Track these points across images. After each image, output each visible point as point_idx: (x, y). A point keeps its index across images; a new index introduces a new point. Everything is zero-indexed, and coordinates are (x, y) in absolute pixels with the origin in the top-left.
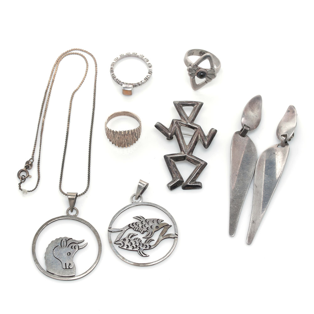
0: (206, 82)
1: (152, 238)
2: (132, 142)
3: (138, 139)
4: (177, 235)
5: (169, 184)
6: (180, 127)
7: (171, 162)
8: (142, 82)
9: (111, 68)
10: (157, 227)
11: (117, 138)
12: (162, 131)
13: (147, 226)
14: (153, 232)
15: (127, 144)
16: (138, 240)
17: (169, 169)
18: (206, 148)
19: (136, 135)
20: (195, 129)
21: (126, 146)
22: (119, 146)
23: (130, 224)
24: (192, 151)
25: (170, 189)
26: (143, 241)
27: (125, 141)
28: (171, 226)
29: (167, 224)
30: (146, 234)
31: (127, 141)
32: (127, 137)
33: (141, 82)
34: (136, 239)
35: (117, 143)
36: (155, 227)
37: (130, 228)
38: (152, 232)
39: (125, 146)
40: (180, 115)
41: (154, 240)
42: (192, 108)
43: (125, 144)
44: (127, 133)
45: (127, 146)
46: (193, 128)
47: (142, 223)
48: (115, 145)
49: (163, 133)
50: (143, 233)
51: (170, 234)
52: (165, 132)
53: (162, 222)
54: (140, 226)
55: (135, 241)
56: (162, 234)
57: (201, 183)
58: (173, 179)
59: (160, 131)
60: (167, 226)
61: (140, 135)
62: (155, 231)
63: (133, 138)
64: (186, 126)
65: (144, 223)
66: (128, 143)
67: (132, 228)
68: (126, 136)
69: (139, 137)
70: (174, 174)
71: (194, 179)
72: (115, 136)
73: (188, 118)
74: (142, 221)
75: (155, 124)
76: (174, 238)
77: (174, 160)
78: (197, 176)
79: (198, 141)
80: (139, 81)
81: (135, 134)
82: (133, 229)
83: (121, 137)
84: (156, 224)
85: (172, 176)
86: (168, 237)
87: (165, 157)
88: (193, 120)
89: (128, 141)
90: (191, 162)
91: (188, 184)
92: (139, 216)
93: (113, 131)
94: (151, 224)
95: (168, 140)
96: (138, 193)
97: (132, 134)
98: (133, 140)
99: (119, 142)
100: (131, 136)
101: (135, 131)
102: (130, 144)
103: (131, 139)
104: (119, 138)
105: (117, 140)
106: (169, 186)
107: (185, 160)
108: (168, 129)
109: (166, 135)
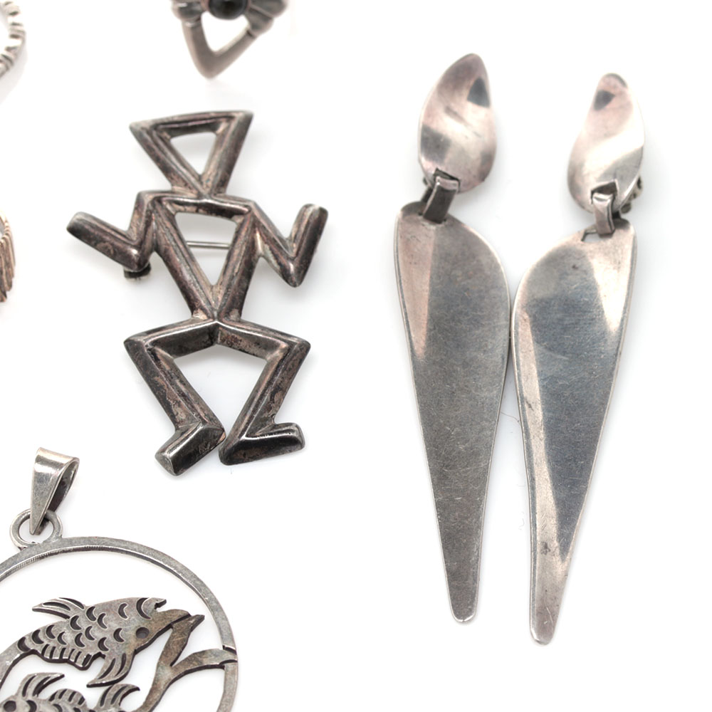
0: (249, 35)
1: (129, 681)
3: (8, 293)
4: (234, 652)
5: (163, 450)
6: (173, 216)
7: (156, 359)
10: (141, 631)
12: (102, 245)
13: (97, 634)
14: (129, 652)
16: (70, 699)
17: (154, 393)
18: (295, 286)
20: (235, 217)
23: (22, 640)
24: (236, 301)
25: (172, 471)
26: (92, 697)
28: (200, 619)
29: (182, 614)
30: (98, 667)
34: (60, 697)
36: (133, 633)
37: (28, 652)
38: (124, 656)
40: (166, 170)
41: (138, 689)
42: (208, 137)
46: (228, 213)
47: (73, 623)
49: (106, 252)
50: (84, 668)
51: (203, 652)
52: (112, 244)
53: (160, 610)
54: (69, 637)
55: (57, 706)
56: (169, 657)
57: (297, 426)
58: (177, 429)
59: (94, 246)
60: (185, 624)
61: (10, 276)
62: (136, 652)
64: (197, 212)
65: (83, 623)
67: (34, 652)
69: (10, 285)
70: (180, 405)
71: (266, 415)
73: (200, 178)
74: (76, 618)
75: (66, 223)
76: (221, 666)
77: (169, 352)
78: (276, 399)
79: (257, 261)
82: (42, 656)
84: (133, 621)
85: (173, 417)
86: (198, 664)
87: (132, 346)
88: (223, 182)
90: (240, 350)
91: (244, 438)
92: (55, 597)
94: (112, 623)
95: (133, 280)
96: (37, 506)
106: (164, 457)
107: (217, 343)
108: (124, 233)
109: (119, 257)
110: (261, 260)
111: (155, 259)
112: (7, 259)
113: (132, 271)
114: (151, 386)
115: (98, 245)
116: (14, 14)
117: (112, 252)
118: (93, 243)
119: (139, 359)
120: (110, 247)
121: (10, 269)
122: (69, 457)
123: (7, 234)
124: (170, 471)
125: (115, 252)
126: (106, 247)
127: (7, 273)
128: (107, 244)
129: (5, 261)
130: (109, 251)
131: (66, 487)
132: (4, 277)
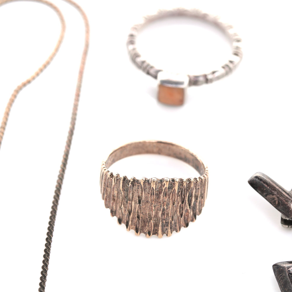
2: (179, 222)
3: (197, 216)
8: (216, 75)
9: (132, 36)
11: (136, 203)
12: (271, 196)
15: (163, 226)
19: (193, 200)
21: (160, 231)
22: (137, 232)
27: (157, 213)
31: (163, 214)
32: (166, 199)
33: (214, 73)
35: (133, 218)
39: (156, 233)
43: (156, 225)
44: (167, 186)
45: (163, 232)
48: (127, 226)
49: (272, 202)
59: (265, 197)
61: (202, 205)
63: (181, 208)
66: (167, 223)
68: (162, 195)
69: (200, 211)
72: (131, 195)
75: (249, 178)
80: (207, 71)
81: (191, 196)
83: (146, 197)
87: (278, 268)
89: (168, 214)
93: (125, 178)
95: (287, 226)
97: (181, 194)
98: (181, 215)
99: (138, 217)
100: (177, 199)
101: (192, 185)
102: (171, 228)
103: (176, 211)
104: (140, 202)
105: (135, 208)
109: (281, 207)
112: (203, 192)
115: (268, 196)
116: (238, 41)
117: (277, 203)
118: (265, 194)
119: (282, 279)
120: (276, 199)
121: (203, 200)
123: (206, 175)
125: (279, 202)
126: (274, 199)
127: (200, 202)
128: (274, 196)
129: (201, 192)
130: (275, 202)
132: (198, 204)
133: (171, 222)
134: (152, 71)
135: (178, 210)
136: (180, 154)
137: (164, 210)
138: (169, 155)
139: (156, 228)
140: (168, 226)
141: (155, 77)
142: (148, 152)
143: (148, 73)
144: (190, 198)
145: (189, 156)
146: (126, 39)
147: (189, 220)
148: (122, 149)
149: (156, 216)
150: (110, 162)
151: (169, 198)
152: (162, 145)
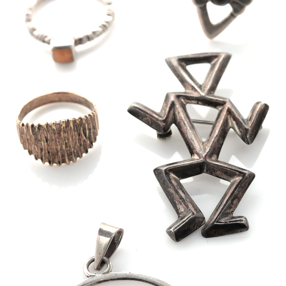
2: (81, 150)
3: (94, 144)
5: (170, 228)
6: (185, 105)
7: (169, 180)
11: (44, 142)
12: (145, 119)
15: (68, 155)
17: (168, 197)
18: (248, 144)
19: (87, 132)
20: (218, 107)
21: (67, 160)
22: (50, 163)
24: (216, 150)
25: (175, 239)
27: (61, 147)
31: (66, 147)
32: (66, 135)
35: (45, 154)
39: (64, 161)
40: (183, 81)
43: (63, 156)
44: (64, 125)
45: (70, 160)
46: (214, 104)
48: (42, 160)
49: (147, 123)
52: (151, 119)
57: (245, 218)
58: (179, 217)
61: (95, 134)
63: (80, 140)
64: (198, 103)
66: (71, 153)
68: (62, 133)
69: (95, 139)
70: (181, 204)
71: (228, 211)
72: (39, 137)
73: (200, 87)
77: (177, 176)
78: (234, 203)
79: (229, 130)
81: (84, 130)
83: (51, 137)
85: (177, 210)
87: (157, 172)
88: (213, 88)
89: (70, 146)
90: (217, 176)
91: (215, 223)
93: (33, 126)
95: (162, 139)
96: (99, 254)
97: (77, 129)
98: (81, 145)
99: (49, 152)
100: (75, 134)
101: (84, 122)
102: (75, 156)
103: (76, 143)
104: (47, 141)
105: (45, 146)
106: (171, 231)
107: (204, 172)
108: (158, 114)
109: (154, 125)
110: (231, 130)
111: (173, 128)
112: (94, 125)
113: (161, 133)
114: (166, 194)
115: (143, 119)
116: (110, 4)
117: (150, 123)
118: (141, 118)
119: (161, 179)
120: (149, 120)
121: (95, 130)
122: (118, 228)
123: (95, 112)
124: (173, 239)
125: (152, 122)
126: (148, 120)
127: (93, 133)
128: (148, 118)
129: (93, 125)
130: (149, 122)
131: (116, 245)
132: (92, 134)
133: (74, 152)
134: (46, 39)
135: (77, 141)
136: (75, 99)
137: (66, 144)
138: (67, 101)
139: (63, 158)
140: (72, 155)
141: (49, 43)
142: (51, 102)
143: (44, 41)
144: (85, 131)
145: (82, 100)
146: (24, 18)
147: (88, 147)
148: (31, 103)
149: (61, 149)
150: (22, 114)
151: (68, 134)
152: (61, 95)
